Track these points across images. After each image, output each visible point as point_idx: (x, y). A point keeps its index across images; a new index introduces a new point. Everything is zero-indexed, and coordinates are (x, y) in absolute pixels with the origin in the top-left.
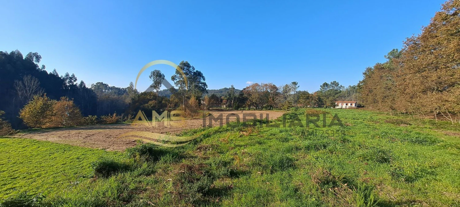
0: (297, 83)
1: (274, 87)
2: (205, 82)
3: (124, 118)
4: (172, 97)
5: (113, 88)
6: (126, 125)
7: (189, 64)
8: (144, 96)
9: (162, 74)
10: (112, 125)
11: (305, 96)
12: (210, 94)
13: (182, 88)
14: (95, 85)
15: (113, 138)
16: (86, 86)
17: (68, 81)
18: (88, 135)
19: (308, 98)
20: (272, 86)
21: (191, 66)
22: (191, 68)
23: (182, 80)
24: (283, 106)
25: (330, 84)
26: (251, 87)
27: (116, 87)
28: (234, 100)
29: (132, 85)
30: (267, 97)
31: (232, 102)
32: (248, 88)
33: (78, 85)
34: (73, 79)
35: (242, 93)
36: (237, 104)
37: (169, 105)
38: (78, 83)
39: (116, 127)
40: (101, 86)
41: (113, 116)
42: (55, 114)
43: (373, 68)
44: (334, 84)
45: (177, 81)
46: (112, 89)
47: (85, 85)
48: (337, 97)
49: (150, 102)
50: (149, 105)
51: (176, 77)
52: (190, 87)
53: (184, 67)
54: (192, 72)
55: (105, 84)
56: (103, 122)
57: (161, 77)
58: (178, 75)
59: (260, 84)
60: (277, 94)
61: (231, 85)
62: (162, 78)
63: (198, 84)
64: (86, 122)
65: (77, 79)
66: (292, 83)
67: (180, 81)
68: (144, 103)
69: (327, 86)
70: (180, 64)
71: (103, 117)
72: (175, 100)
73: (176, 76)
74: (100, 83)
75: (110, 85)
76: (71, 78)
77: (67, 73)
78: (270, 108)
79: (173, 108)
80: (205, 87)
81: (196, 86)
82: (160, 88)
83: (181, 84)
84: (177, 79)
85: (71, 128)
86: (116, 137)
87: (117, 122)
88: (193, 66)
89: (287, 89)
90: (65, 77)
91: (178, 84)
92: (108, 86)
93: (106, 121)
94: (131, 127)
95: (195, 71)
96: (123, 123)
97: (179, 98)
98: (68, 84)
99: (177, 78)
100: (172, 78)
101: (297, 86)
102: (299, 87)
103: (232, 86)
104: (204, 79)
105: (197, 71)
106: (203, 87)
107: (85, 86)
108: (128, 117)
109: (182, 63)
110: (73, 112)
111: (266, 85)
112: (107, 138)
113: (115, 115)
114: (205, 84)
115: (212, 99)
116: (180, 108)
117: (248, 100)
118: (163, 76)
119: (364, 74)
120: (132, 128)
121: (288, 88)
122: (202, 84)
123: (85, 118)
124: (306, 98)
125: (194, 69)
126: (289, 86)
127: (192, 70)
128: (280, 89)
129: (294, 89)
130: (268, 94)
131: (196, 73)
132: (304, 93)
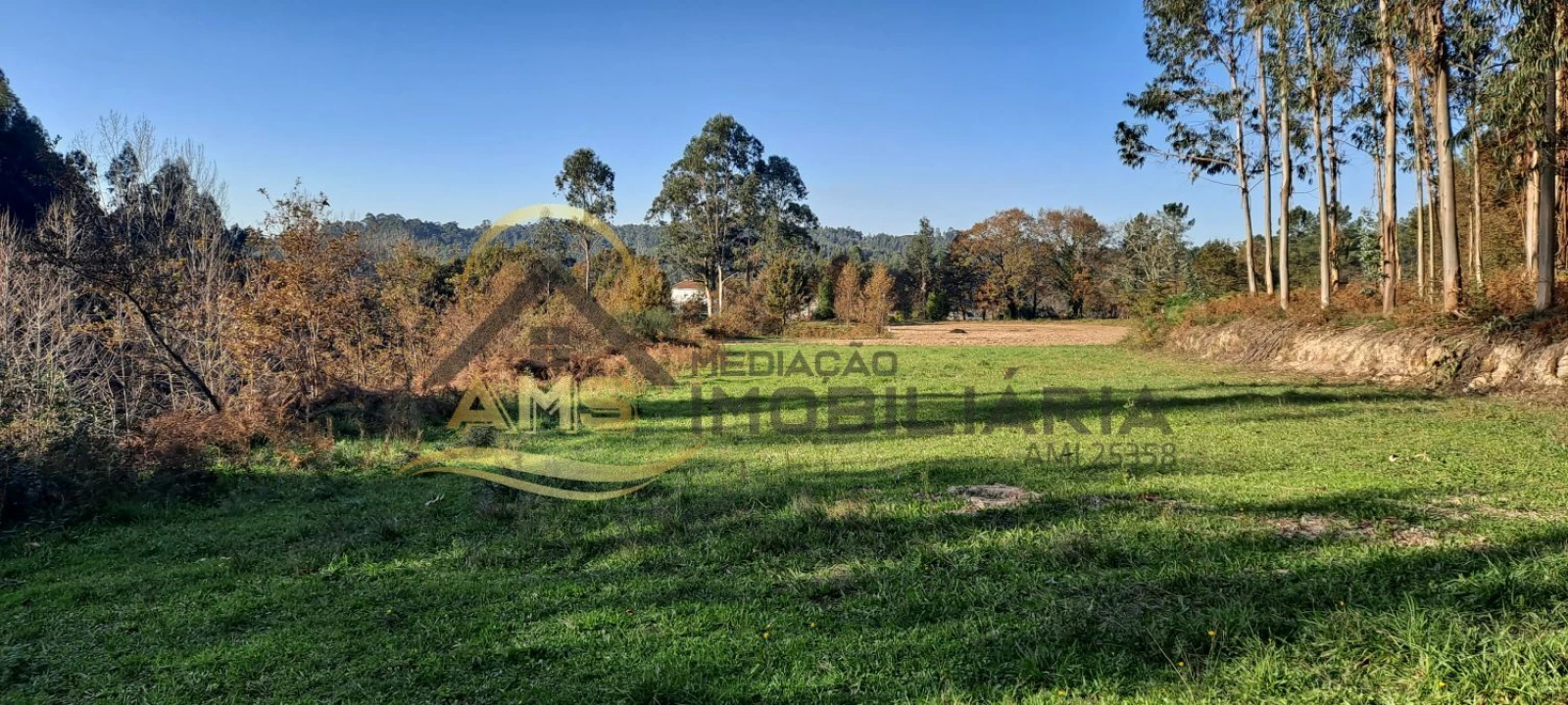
0: (1184, 207)
1: (1089, 227)
2: (807, 203)
7: (740, 129)
11: (1218, 264)
19: (1229, 267)
20: (1077, 221)
21: (750, 137)
22: (748, 146)
24: (1135, 301)
26: (992, 224)
28: (931, 281)
32: (979, 228)
36: (940, 295)
53: (718, 141)
54: (752, 163)
59: (1032, 210)
60: (1102, 254)
61: (921, 217)
66: (1165, 207)
69: (1303, 221)
70: (706, 130)
78: (1074, 311)
80: (806, 225)
89: (1140, 232)
95: (764, 158)
101: (1185, 221)
102: (1191, 223)
103: (924, 224)
104: (801, 193)
105: (772, 159)
106: (798, 225)
109: (711, 123)
111: (1056, 217)
114: (803, 213)
121: (1150, 228)
122: (792, 213)
124: (1222, 270)
125: (760, 150)
126: (1149, 219)
127: (754, 154)
128: (1114, 234)
129: (1171, 234)
130: (1063, 255)
131: (770, 166)
132: (1215, 249)
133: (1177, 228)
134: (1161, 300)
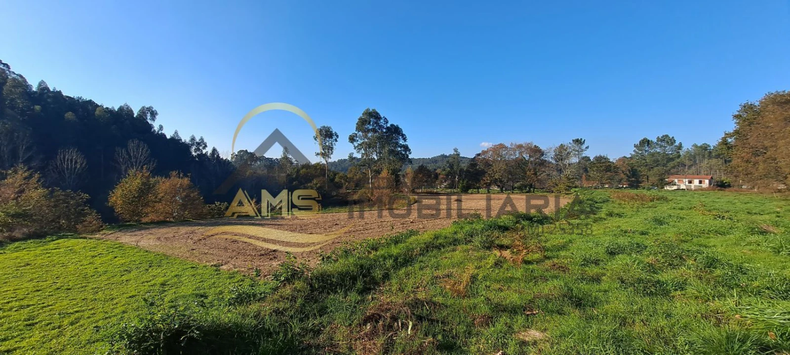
0: (583, 140)
1: (536, 151)
2: (406, 143)
4: (351, 171)
5: (262, 159)
6: (270, 219)
7: (377, 114)
9: (334, 132)
11: (602, 166)
12: (416, 166)
13: (367, 156)
14: (237, 154)
16: (220, 156)
17: (194, 148)
20: (531, 149)
21: (382, 117)
22: (382, 121)
23: (367, 142)
24: (557, 185)
25: (655, 140)
26: (490, 150)
27: (267, 157)
28: (460, 176)
30: (523, 169)
31: (455, 177)
32: (484, 152)
33: (209, 154)
34: (201, 145)
35: (473, 162)
36: (465, 182)
37: (347, 184)
38: (208, 150)
40: (244, 156)
42: (160, 199)
43: (757, 104)
44: (664, 140)
45: (359, 144)
47: (219, 154)
48: (674, 167)
49: (316, 180)
50: (314, 184)
51: (357, 137)
52: (380, 153)
53: (369, 119)
54: (383, 127)
55: (251, 153)
57: (332, 138)
58: (360, 133)
59: (508, 145)
60: (543, 163)
62: (334, 139)
63: (395, 147)
64: (210, 213)
65: (207, 145)
66: (573, 141)
67: (363, 143)
69: (648, 145)
70: (363, 114)
72: (356, 176)
73: (356, 134)
74: (243, 151)
76: (198, 144)
77: (193, 136)
78: (530, 189)
79: (353, 190)
80: (406, 152)
81: (391, 152)
82: (332, 156)
83: (366, 148)
84: (358, 141)
85: (184, 223)
88: (385, 116)
89: (562, 153)
90: (191, 143)
91: (360, 149)
92: (255, 156)
94: (278, 223)
95: (389, 125)
97: (363, 172)
98: (194, 154)
99: (357, 139)
100: (349, 138)
101: (584, 147)
102: (587, 148)
104: (405, 139)
105: (392, 125)
106: (403, 153)
107: (218, 156)
109: (366, 112)
110: (187, 196)
111: (520, 147)
114: (406, 148)
115: (420, 174)
116: (365, 190)
117: (487, 175)
118: (335, 136)
119: (736, 117)
121: (566, 150)
122: (401, 148)
123: (209, 207)
124: (604, 170)
125: (387, 122)
126: (566, 146)
127: (384, 124)
128: (549, 154)
129: (577, 153)
130: (524, 164)
131: (391, 129)
132: (600, 159)
133: (580, 150)
134: (571, 185)
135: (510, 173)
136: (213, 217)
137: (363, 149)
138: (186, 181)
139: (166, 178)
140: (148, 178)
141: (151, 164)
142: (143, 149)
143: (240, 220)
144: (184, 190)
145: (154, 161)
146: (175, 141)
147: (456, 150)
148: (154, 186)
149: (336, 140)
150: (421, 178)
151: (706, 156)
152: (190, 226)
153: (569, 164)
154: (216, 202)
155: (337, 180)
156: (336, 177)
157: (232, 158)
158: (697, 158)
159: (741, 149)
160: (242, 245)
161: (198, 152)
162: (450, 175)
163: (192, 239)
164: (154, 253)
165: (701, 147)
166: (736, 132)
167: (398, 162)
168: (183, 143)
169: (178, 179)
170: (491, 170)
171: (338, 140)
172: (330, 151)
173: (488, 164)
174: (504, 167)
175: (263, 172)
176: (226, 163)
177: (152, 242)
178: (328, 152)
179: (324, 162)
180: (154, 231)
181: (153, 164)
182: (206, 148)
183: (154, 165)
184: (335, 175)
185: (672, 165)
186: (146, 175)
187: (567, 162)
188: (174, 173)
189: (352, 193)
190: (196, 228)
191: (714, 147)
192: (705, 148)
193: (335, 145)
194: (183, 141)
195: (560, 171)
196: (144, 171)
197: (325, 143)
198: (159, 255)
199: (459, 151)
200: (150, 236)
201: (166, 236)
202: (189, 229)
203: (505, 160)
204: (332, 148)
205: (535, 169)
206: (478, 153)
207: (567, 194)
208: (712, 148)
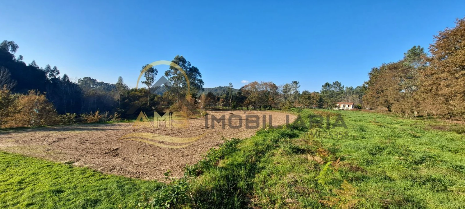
0: (298, 82)
1: (274, 87)
2: (201, 78)
3: (108, 116)
4: (166, 94)
5: (102, 84)
6: (110, 125)
7: (184, 59)
8: (135, 92)
9: (154, 69)
10: (93, 124)
11: (306, 97)
12: (207, 93)
13: (176, 85)
14: (82, 79)
15: (88, 144)
16: (70, 80)
17: (49, 74)
18: (57, 139)
19: (309, 98)
20: (271, 85)
21: (187, 61)
22: (187, 64)
23: (176, 76)
24: (284, 106)
25: (332, 84)
26: (250, 85)
27: (105, 83)
28: (232, 99)
29: (121, 79)
30: (267, 96)
31: (229, 100)
32: (246, 86)
33: (61, 79)
34: (55, 72)
35: (240, 91)
36: (235, 103)
37: (162, 102)
38: (61, 76)
39: (97, 128)
40: (88, 81)
41: (95, 115)
42: (19, 111)
43: (379, 68)
44: (336, 84)
45: (171, 78)
46: (100, 84)
47: (69, 79)
49: (141, 99)
50: (140, 102)
51: (170, 73)
53: (179, 62)
54: (187, 68)
55: (93, 80)
56: (83, 121)
57: (153, 72)
58: (172, 70)
59: (259, 82)
60: (277, 94)
62: (155, 73)
63: (194, 80)
64: (62, 121)
65: (60, 72)
66: (293, 82)
67: (174, 77)
68: (135, 100)
69: (328, 86)
70: (175, 59)
71: (83, 115)
72: (168, 97)
73: (170, 71)
74: (87, 78)
75: (98, 81)
76: (53, 71)
77: (48, 65)
78: (270, 108)
79: (167, 106)
80: (201, 84)
81: (192, 83)
82: (152, 84)
83: (176, 80)
84: (171, 75)
85: (40, 128)
86: (94, 142)
87: (100, 122)
88: (189, 61)
89: (287, 88)
90: (46, 70)
92: (96, 82)
93: (87, 120)
94: (116, 128)
95: (191, 67)
96: (108, 123)
97: (173, 95)
98: (49, 78)
99: (171, 74)
100: (165, 73)
101: (298, 86)
102: (299, 86)
104: (200, 76)
105: (193, 67)
106: (199, 84)
107: (68, 80)
108: (113, 116)
109: (177, 57)
110: (43, 109)
111: (266, 84)
112: (82, 143)
113: (97, 113)
114: (201, 82)
115: (209, 97)
116: (174, 106)
117: (247, 99)
118: (155, 72)
119: (370, 74)
120: (117, 130)
121: (289, 87)
122: (198, 81)
123: (61, 116)
124: (307, 98)
125: (190, 65)
126: (289, 85)
127: (188, 66)
128: (281, 89)
129: (294, 89)
130: (267, 93)
131: (192, 69)
132: (305, 93)
133: (296, 87)
134: (291, 106)
135: (260, 98)
136: (64, 124)
137: (173, 81)
138: (42, 97)
139: (25, 94)
140: (8, 94)
141: (12, 83)
142: (4, 72)
143: (87, 126)
144: (40, 104)
145: (14, 82)
146: (33, 69)
147: (231, 84)
148: (13, 101)
149: (156, 74)
150: (210, 100)
151: (351, 93)
152: (45, 131)
153: (291, 95)
154: (67, 113)
155: (156, 99)
156: (155, 97)
157: (79, 82)
158: (348, 93)
159: (371, 90)
160: (90, 145)
161: (52, 77)
162: (226, 98)
163: (47, 141)
164: (12, 154)
165: (349, 88)
166: (370, 82)
167: (196, 90)
168: (41, 70)
169: (35, 96)
170: (250, 96)
171: (157, 74)
172: (152, 81)
173: (248, 93)
174: (257, 95)
175: (102, 93)
176: (74, 85)
177: (10, 145)
178: (151, 81)
179: (147, 88)
180: (13, 135)
181: (13, 84)
182: (59, 74)
183: (15, 84)
184: (155, 96)
185: (339, 97)
186: (7, 91)
187: (289, 93)
188: (32, 91)
189: (166, 108)
190: (51, 132)
191: (355, 88)
192: (351, 89)
193: (155, 77)
194: (40, 68)
195: (286, 98)
196: (5, 88)
197: (148, 76)
198: (17, 156)
199: (232, 84)
200: (8, 140)
201: (24, 139)
202: (45, 133)
203: (257, 91)
204: (153, 79)
205: (273, 97)
206: (243, 86)
207: (288, 111)
208: (354, 89)
